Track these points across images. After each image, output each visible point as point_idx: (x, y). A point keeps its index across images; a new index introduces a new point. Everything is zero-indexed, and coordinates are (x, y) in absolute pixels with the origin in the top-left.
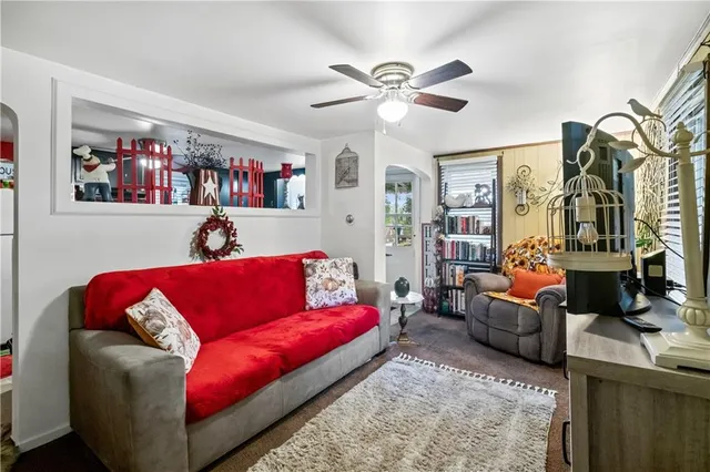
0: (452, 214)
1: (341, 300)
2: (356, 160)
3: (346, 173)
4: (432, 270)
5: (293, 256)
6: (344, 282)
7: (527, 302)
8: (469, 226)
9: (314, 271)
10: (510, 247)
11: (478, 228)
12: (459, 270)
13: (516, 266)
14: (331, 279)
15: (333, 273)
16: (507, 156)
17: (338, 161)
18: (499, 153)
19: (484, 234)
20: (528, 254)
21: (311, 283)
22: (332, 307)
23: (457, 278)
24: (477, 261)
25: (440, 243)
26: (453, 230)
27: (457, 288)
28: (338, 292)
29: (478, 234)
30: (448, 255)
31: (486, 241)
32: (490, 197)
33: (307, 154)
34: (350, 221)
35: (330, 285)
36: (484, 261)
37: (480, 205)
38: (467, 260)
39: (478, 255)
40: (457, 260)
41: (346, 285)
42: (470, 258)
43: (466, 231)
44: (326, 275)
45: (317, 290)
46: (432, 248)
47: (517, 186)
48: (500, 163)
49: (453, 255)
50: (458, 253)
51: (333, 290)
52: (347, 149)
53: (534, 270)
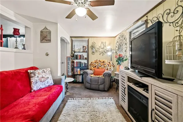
0: (76, 54)
1: (47, 85)
2: (50, 32)
3: (45, 37)
4: (70, 70)
5: (23, 69)
6: (48, 78)
7: (101, 76)
8: (81, 57)
9: (35, 75)
10: (92, 63)
11: (83, 58)
12: (79, 70)
13: (94, 67)
14: (43, 77)
15: (44, 75)
16: (90, 39)
17: (42, 32)
18: (88, 38)
19: (85, 59)
20: (97, 64)
21: (33, 80)
22: (44, 88)
23: (78, 72)
24: (83, 67)
25: (73, 62)
26: (77, 59)
27: (78, 75)
28: (46, 82)
29: (83, 59)
30: (75, 66)
31: (86, 62)
32: (86, 49)
33: (26, 27)
34: (47, 55)
35: (43, 79)
36: (85, 67)
37: (84, 52)
38: (81, 67)
39: (84, 65)
40: (78, 67)
41: (49, 79)
42: (82, 66)
43: (80, 59)
44: (40, 76)
45: (37, 83)
46: (70, 63)
47: (93, 47)
48: (88, 41)
49: (77, 65)
50: (78, 65)
51: (44, 81)
52: (46, 28)
53: (98, 68)
